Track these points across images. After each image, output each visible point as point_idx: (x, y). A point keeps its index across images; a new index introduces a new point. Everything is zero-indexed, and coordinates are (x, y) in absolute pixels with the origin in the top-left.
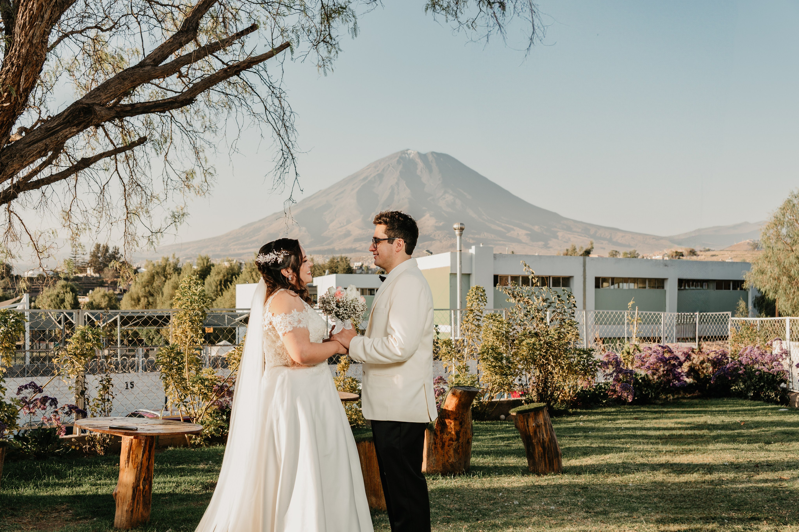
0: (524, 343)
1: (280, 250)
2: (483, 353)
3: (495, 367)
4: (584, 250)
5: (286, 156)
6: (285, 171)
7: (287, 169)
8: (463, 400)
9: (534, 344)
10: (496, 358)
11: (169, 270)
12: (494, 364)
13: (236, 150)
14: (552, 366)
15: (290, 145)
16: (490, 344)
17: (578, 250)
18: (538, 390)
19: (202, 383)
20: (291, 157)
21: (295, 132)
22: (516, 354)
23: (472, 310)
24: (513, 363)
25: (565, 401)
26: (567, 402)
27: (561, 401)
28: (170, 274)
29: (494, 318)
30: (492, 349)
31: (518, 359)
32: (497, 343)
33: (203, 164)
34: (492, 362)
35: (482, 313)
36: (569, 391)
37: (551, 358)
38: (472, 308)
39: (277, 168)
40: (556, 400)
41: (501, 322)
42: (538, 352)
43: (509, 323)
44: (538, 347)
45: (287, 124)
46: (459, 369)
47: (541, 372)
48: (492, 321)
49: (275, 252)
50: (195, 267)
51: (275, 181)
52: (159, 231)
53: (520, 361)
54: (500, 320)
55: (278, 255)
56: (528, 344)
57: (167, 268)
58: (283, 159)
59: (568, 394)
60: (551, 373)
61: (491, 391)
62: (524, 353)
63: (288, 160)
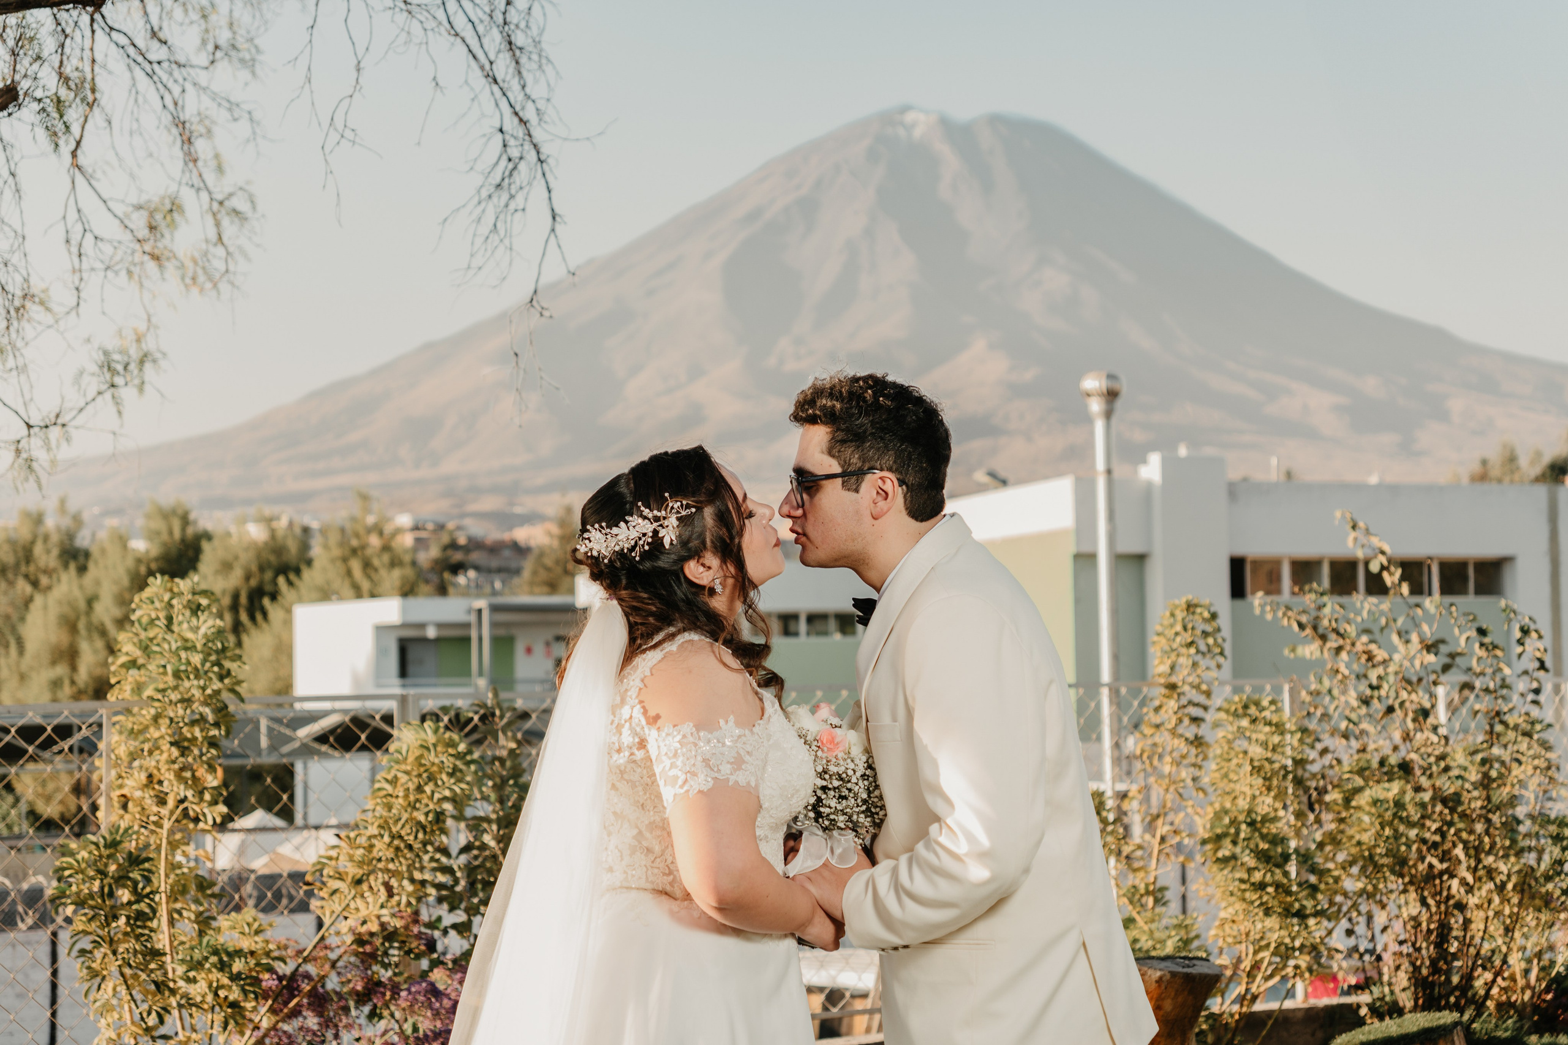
0: (1363, 800)
1: (661, 503)
2: (1218, 839)
3: (1261, 886)
4: (1547, 459)
5: (514, 153)
6: (512, 206)
7: (519, 201)
8: (1168, 1005)
9: (1399, 804)
10: (1264, 857)
11: (46, 557)
12: (1257, 876)
13: (348, 134)
14: (1463, 882)
15: (529, 114)
16: (1243, 804)
17: (1523, 462)
18: (1416, 969)
19: (222, 967)
20: (532, 156)
21: (548, 69)
22: (1334, 839)
23: (1172, 687)
24: (1322, 873)
25: (1511, 1005)
26: (1520, 1011)
27: (1500, 1006)
28: (48, 572)
29: (1253, 710)
30: (1252, 824)
31: (1341, 857)
32: (1266, 804)
33: (210, 178)
34: (1250, 871)
35: (1208, 694)
36: (1527, 972)
37: (1459, 851)
38: (1174, 679)
39: (484, 193)
40: (1480, 1007)
41: (1279, 728)
42: (1413, 833)
43: (1304, 731)
44: (1415, 814)
45: (519, 39)
46: (1133, 896)
47: (1423, 902)
48: (1245, 723)
49: (646, 511)
50: (139, 545)
51: (479, 241)
52: (56, 421)
53: (1352, 863)
54: (1275, 720)
55: (657, 519)
56: (1375, 802)
57: (38, 550)
58: (504, 162)
59: (1521, 982)
60: (1461, 907)
61: (1251, 975)
62: (1366, 838)
63: (522, 166)
